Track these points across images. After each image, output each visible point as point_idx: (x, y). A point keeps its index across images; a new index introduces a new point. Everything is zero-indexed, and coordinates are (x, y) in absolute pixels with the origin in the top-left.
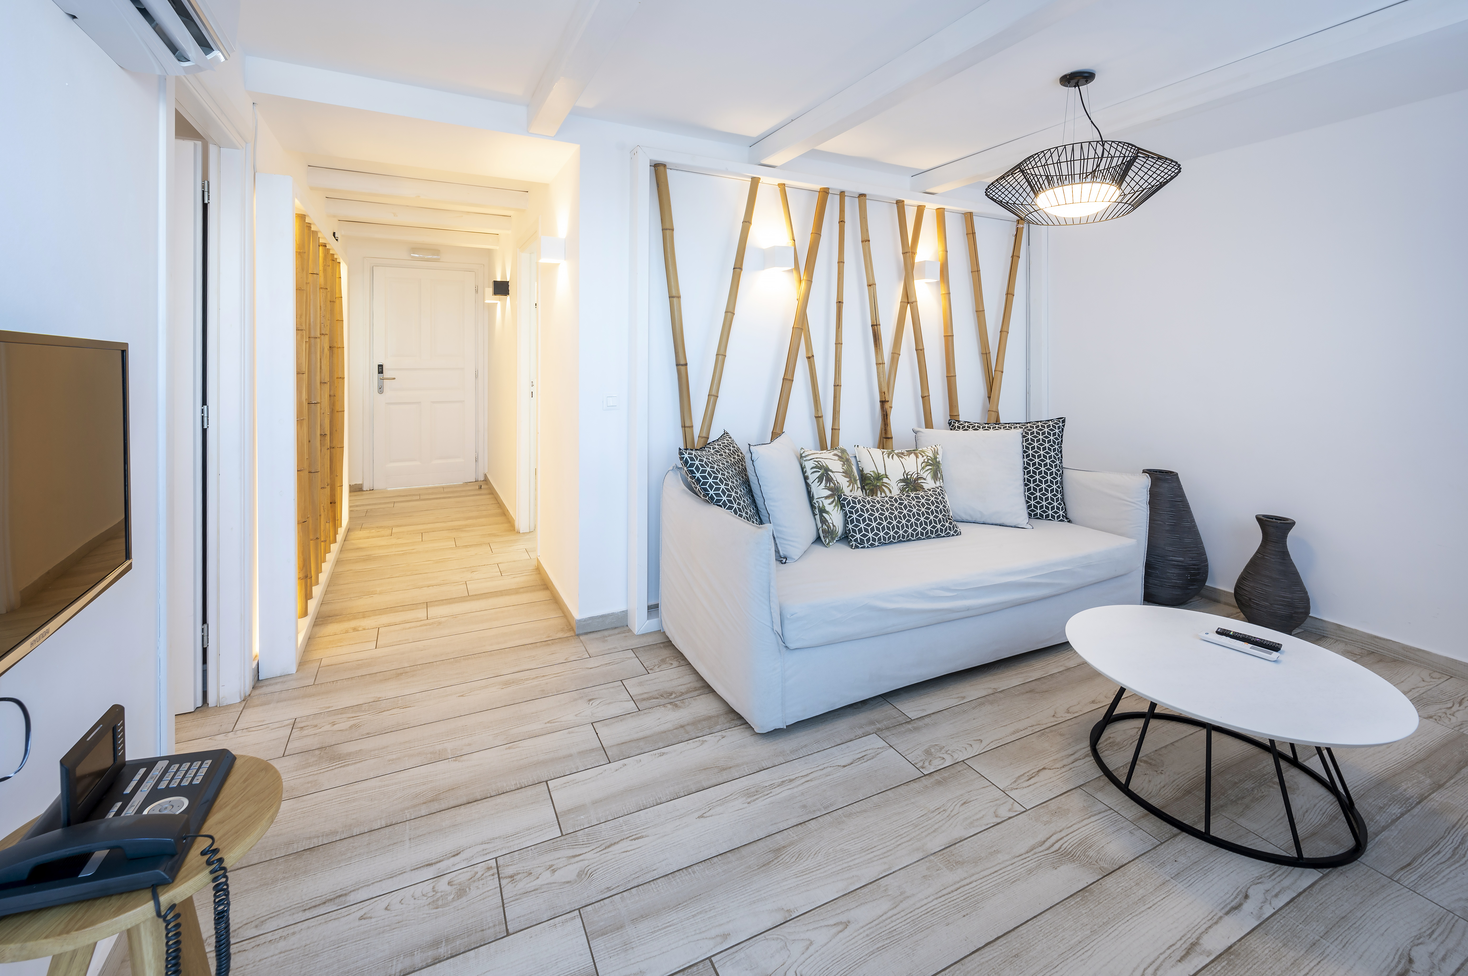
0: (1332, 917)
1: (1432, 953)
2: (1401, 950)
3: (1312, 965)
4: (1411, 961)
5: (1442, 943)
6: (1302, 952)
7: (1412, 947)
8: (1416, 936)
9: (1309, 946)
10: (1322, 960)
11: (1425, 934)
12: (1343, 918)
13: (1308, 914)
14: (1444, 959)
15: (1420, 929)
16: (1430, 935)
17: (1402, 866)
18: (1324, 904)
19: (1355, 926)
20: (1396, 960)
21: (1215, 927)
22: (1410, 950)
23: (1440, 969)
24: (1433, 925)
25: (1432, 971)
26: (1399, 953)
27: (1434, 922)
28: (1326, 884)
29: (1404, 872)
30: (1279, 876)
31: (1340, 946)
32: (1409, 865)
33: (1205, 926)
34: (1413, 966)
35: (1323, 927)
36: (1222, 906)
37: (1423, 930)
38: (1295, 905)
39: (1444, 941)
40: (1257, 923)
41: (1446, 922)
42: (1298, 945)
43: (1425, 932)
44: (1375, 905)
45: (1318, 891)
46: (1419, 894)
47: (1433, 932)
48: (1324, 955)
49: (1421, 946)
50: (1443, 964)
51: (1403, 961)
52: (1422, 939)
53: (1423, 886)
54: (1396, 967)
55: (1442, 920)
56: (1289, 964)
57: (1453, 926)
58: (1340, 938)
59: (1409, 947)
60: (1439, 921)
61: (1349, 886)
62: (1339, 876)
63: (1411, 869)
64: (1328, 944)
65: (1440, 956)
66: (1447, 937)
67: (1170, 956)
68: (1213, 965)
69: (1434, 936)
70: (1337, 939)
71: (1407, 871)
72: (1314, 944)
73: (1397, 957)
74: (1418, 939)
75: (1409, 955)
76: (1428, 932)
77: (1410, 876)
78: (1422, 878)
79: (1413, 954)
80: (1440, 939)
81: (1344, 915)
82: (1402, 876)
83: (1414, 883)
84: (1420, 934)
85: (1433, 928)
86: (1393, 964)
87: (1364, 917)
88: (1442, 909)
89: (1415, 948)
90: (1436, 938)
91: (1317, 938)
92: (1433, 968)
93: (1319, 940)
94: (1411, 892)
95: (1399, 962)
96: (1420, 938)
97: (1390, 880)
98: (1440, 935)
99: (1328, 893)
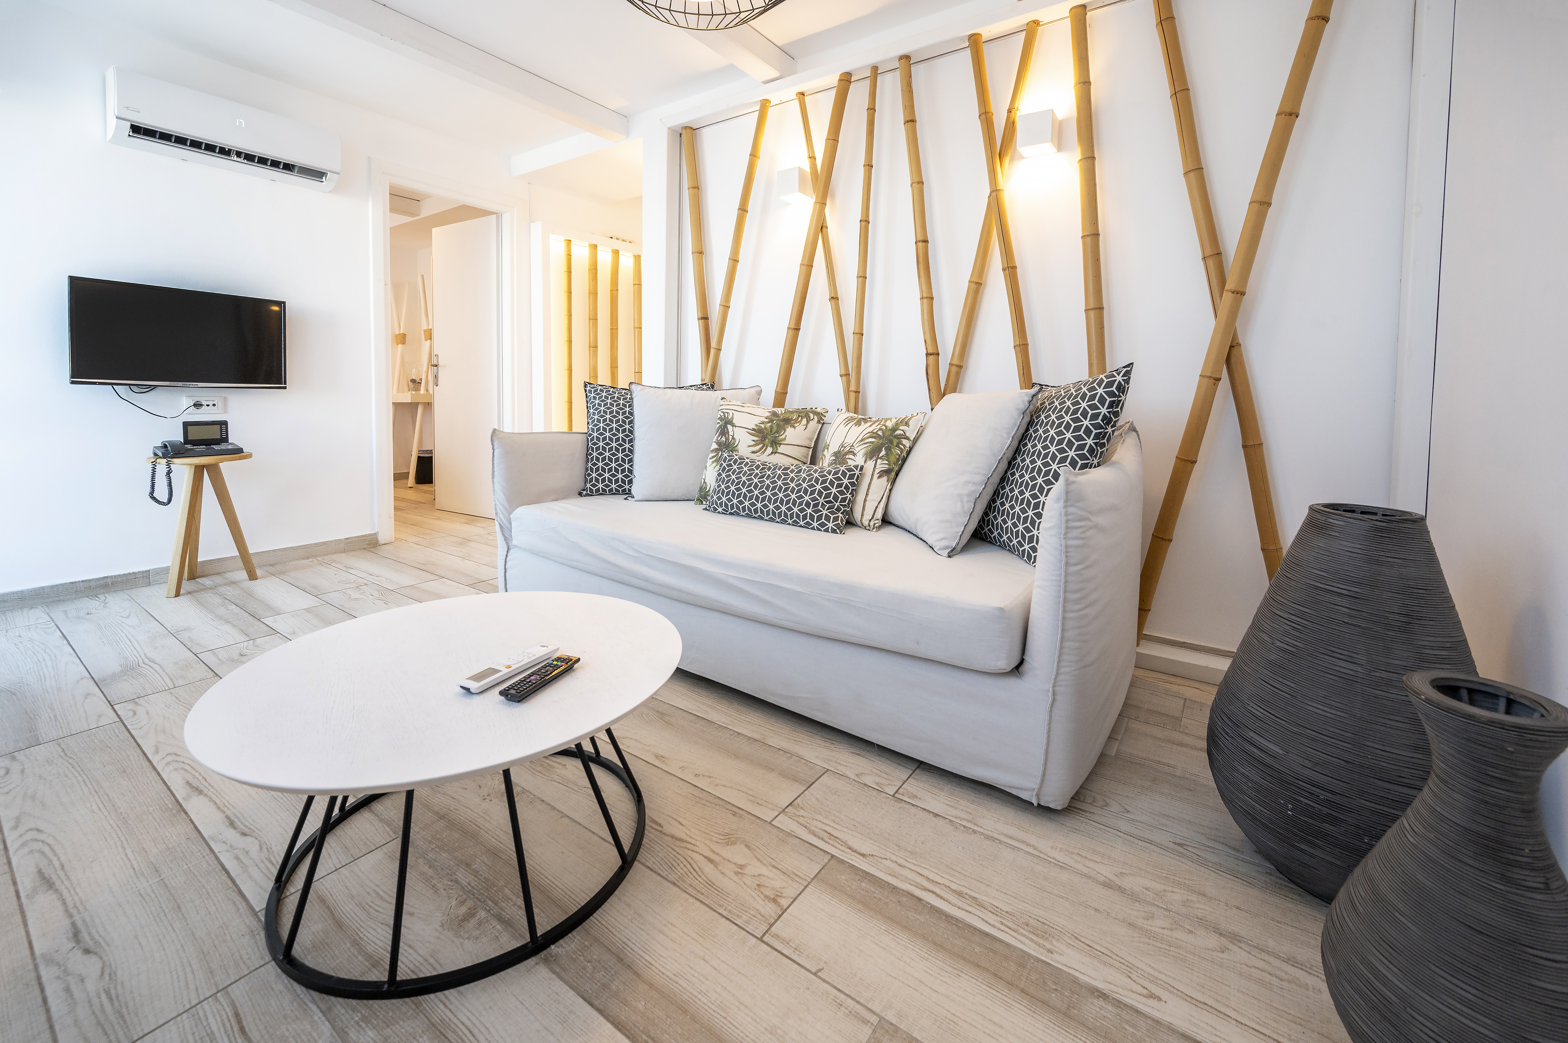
0: (185, 897)
1: (82, 980)
2: (106, 948)
3: (134, 863)
4: (87, 951)
5: (89, 1001)
6: (152, 859)
7: (104, 962)
8: (115, 974)
9: (157, 866)
10: (135, 871)
11: (112, 986)
12: (179, 907)
13: (199, 878)
14: (68, 990)
15: (122, 983)
16: (108, 993)
17: (242, 1016)
18: (207, 896)
19: (162, 915)
20: (97, 937)
21: (214, 807)
22: (101, 958)
23: (58, 978)
24: (120, 1005)
25: (63, 968)
26: (103, 944)
27: (124, 1009)
28: (238, 909)
29: (230, 1014)
30: (267, 867)
31: (142, 892)
32: (242, 1029)
33: (218, 801)
34: (80, 951)
35: (174, 885)
36: (238, 815)
37: (119, 987)
38: (217, 870)
39: (91, 1006)
40: (206, 835)
41: (117, 1026)
42: (162, 858)
43: (115, 988)
44: (183, 948)
45: (230, 897)
46: (179, 1015)
47: (111, 999)
48: (139, 875)
49: (99, 973)
50: (63, 986)
51: (91, 943)
52: (107, 978)
53: (192, 1029)
54: (89, 934)
55: (122, 1022)
56: (145, 846)
57: (106, 1034)
58: (153, 895)
59: (105, 958)
60: (122, 1017)
61: (226, 932)
62: (248, 927)
63: (232, 1028)
64: (151, 882)
65: (74, 988)
66: (93, 1012)
67: (194, 777)
68: (173, 799)
69: (104, 997)
70: (153, 891)
71: (229, 1021)
72: (157, 871)
73: (100, 940)
74: (110, 974)
75: (96, 954)
76: (113, 992)
77: (219, 1019)
78: (208, 1035)
79: (94, 959)
80: (95, 1001)
81: (184, 910)
82: (220, 1008)
83: (203, 1019)
84: (116, 980)
85: (116, 1002)
86: (93, 932)
87: (170, 928)
88: (141, 1035)
89: (99, 965)
90: (99, 997)
91: (163, 876)
92: (65, 971)
93: (160, 876)
94: (188, 1007)
95: (92, 939)
96: (110, 979)
97: (221, 988)
98: (102, 1005)
99: (223, 905)
